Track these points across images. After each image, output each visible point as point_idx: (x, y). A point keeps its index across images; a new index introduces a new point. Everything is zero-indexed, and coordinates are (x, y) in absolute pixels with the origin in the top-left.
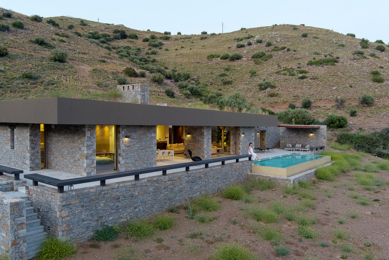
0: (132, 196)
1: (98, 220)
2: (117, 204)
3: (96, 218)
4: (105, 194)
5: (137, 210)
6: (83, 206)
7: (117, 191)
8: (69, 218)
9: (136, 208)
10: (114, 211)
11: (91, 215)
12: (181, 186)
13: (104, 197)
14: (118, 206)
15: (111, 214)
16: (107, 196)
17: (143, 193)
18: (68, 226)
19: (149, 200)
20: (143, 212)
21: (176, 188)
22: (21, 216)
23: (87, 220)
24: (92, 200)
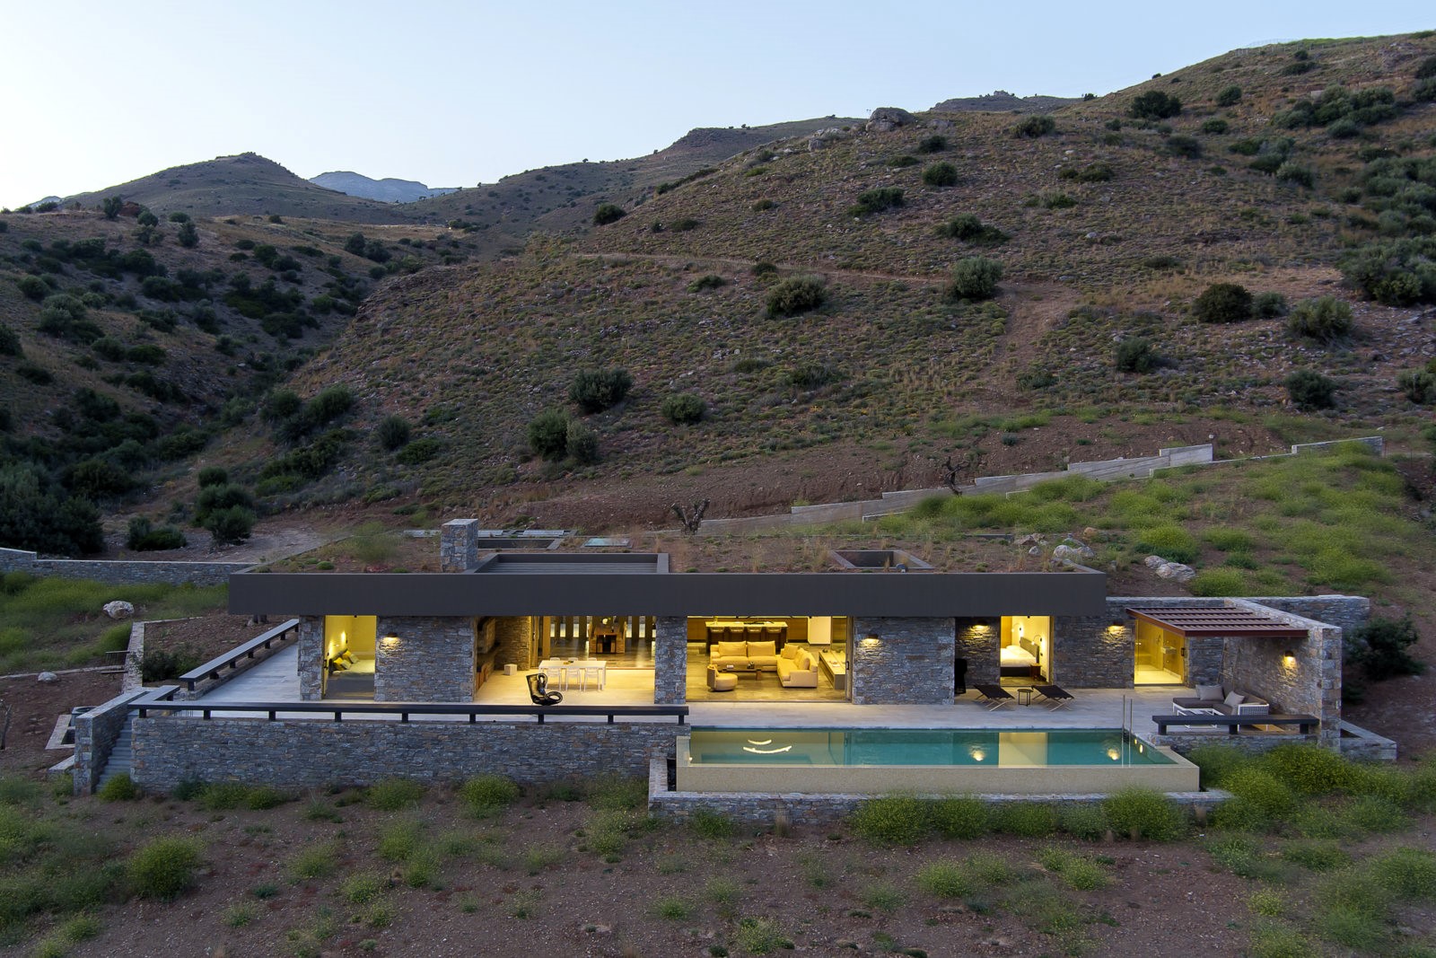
0: (252, 744)
1: (187, 768)
2: (223, 751)
3: (184, 763)
4: (202, 731)
5: (261, 769)
6: (165, 742)
7: (223, 731)
8: (142, 753)
9: (259, 765)
10: (216, 761)
11: (178, 757)
12: (373, 749)
13: (200, 736)
14: (224, 755)
15: (211, 764)
16: (205, 735)
17: (274, 744)
18: (143, 763)
19: (289, 759)
20: (274, 775)
21: (359, 751)
22: (87, 736)
23: (170, 762)
24: (179, 735)
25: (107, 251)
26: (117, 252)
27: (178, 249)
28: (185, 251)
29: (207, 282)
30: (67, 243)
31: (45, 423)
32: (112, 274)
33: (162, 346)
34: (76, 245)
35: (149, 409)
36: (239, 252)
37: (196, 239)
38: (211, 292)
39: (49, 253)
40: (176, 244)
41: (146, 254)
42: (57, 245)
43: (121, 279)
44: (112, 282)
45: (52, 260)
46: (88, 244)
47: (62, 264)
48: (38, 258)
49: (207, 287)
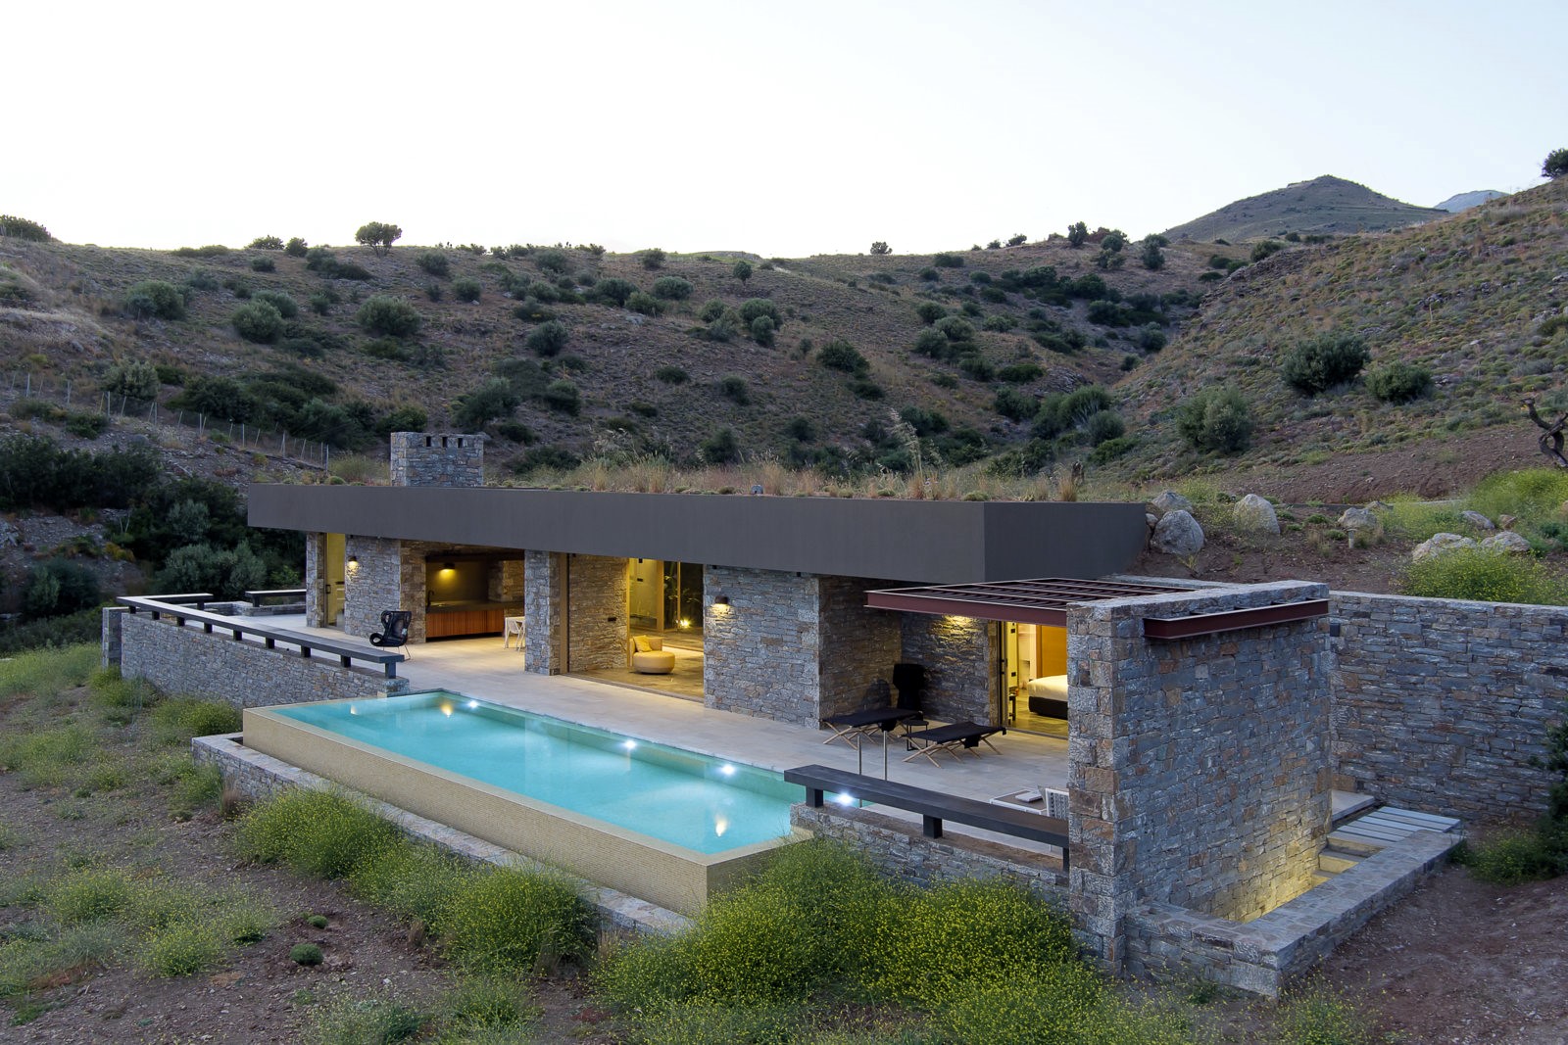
25: (1058, 277)
26: (1068, 278)
27: (1142, 272)
28: (1148, 274)
29: (1162, 304)
30: (1017, 273)
31: (854, 435)
32: (1060, 302)
33: (1043, 365)
34: (1025, 274)
35: (988, 427)
36: (1214, 271)
37: (1162, 261)
38: (1169, 315)
39: (997, 284)
40: (1140, 267)
41: (1097, 280)
42: (1005, 276)
43: (1069, 306)
44: (1060, 310)
45: (998, 290)
46: (1036, 272)
47: (1006, 293)
48: (982, 289)
49: (1164, 310)
